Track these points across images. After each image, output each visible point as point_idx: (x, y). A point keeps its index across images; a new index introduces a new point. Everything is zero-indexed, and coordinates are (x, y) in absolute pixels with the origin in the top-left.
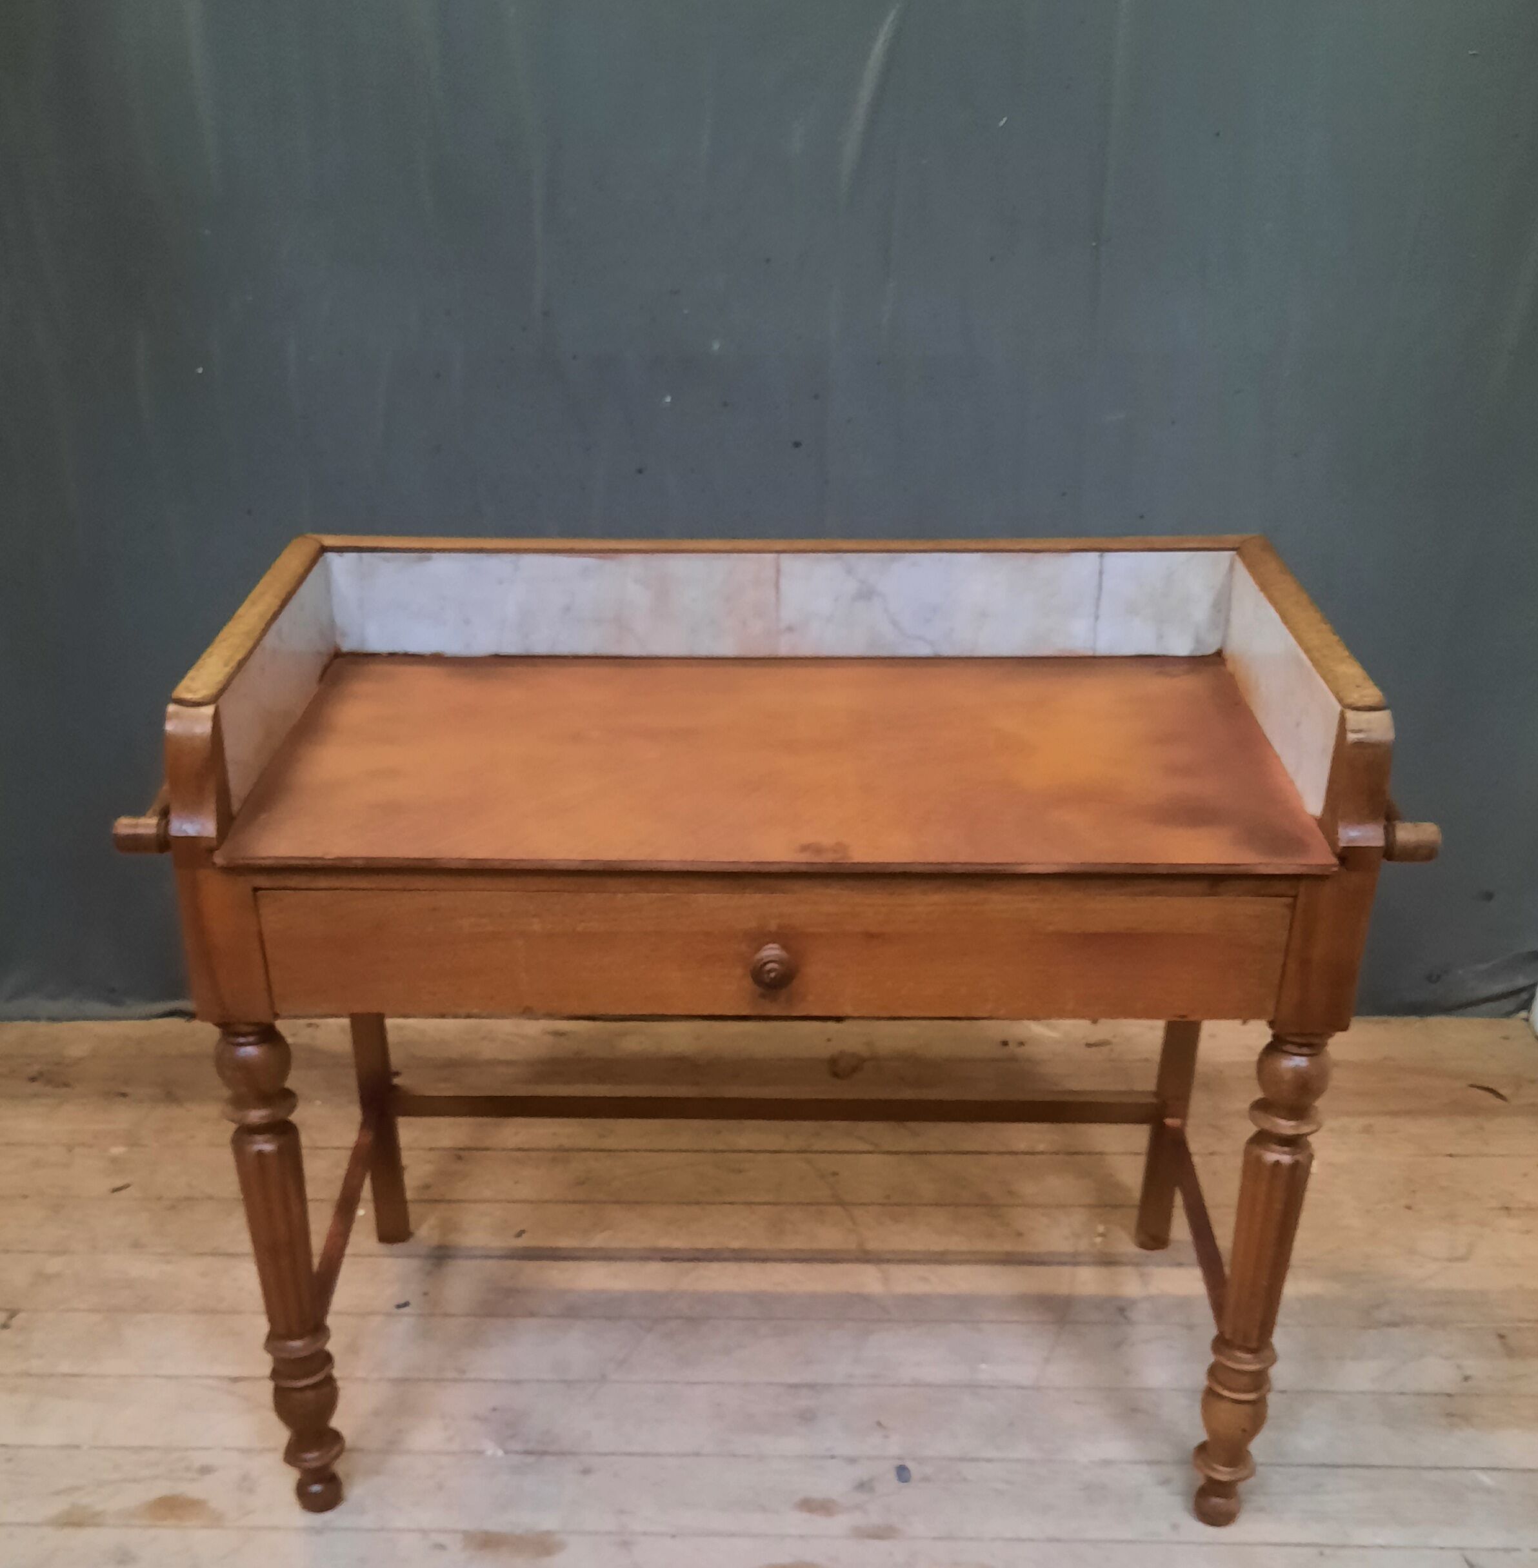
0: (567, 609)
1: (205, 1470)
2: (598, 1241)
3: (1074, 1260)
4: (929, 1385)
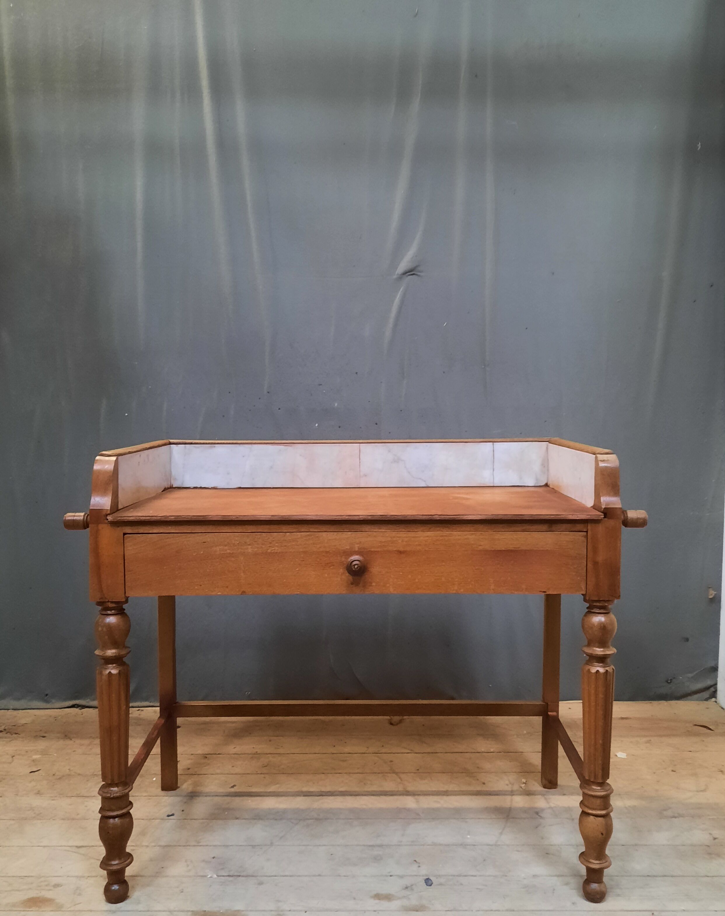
0: (271, 467)
1: (56, 886)
2: (272, 788)
3: (512, 793)
4: (440, 845)
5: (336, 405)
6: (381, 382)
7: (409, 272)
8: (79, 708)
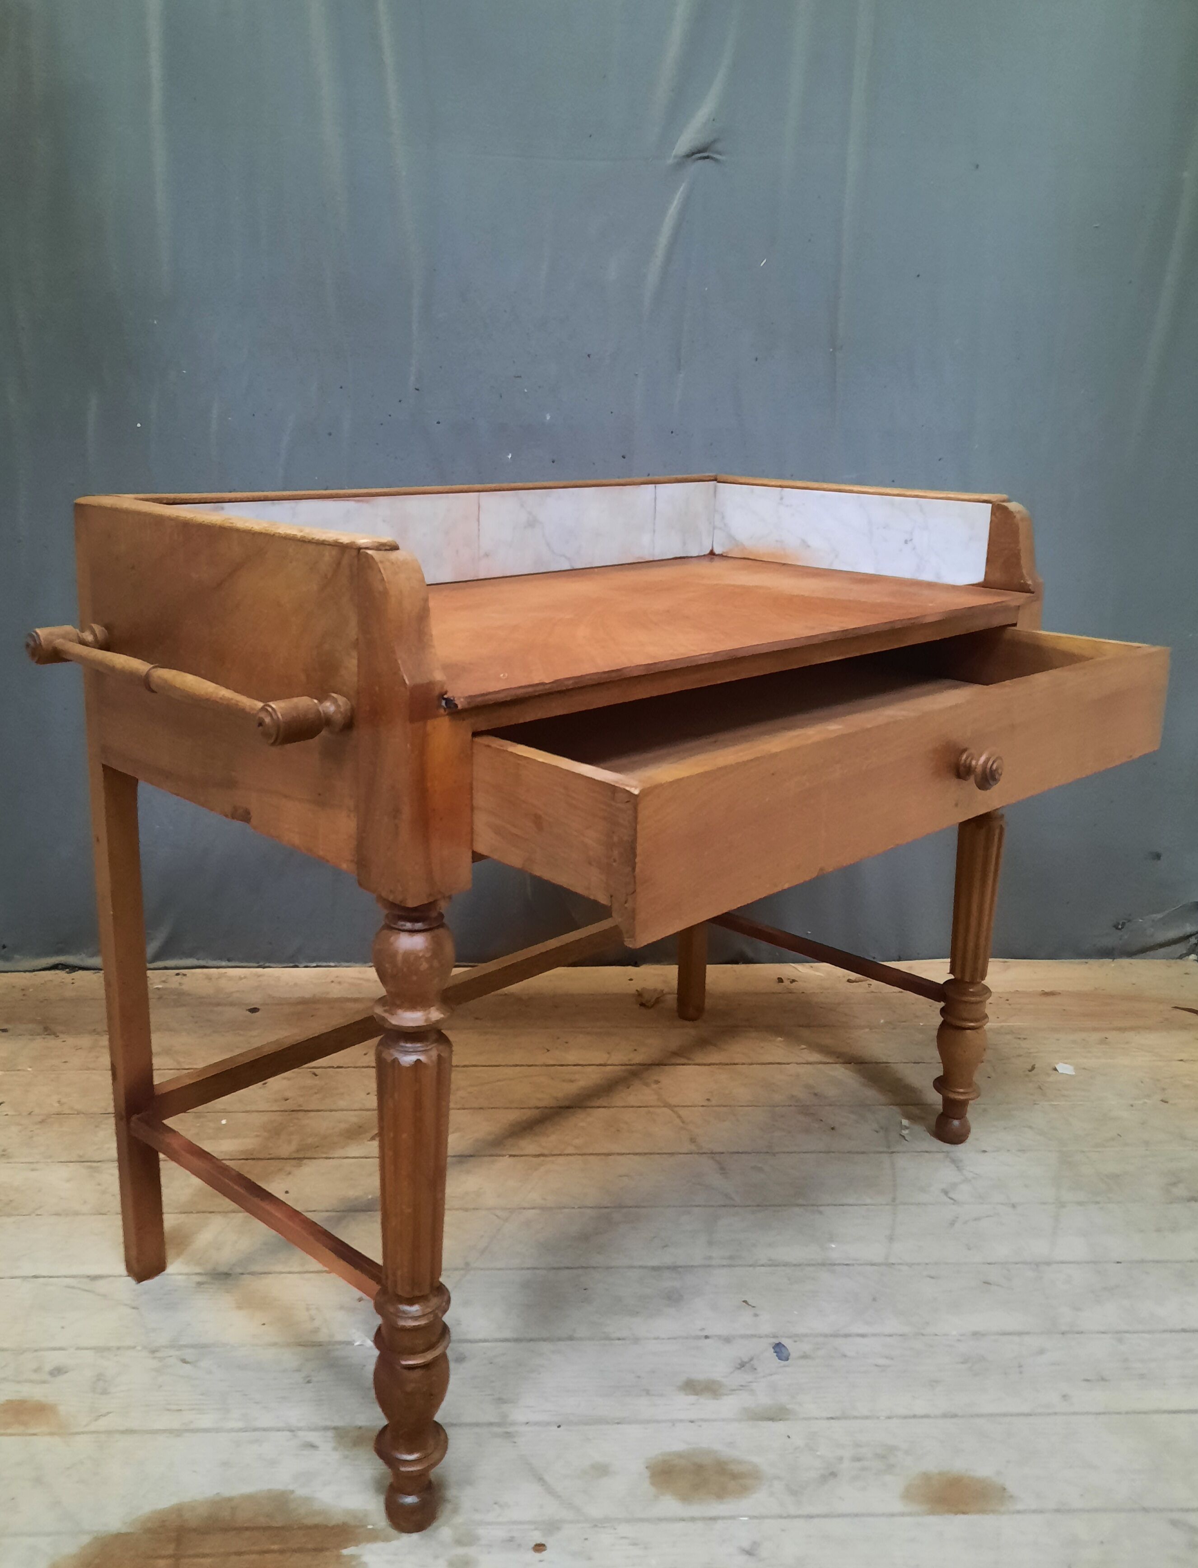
1: (58, 1371)
5: (548, 418)
6: (636, 375)
7: (699, 152)
8: (68, 970)
